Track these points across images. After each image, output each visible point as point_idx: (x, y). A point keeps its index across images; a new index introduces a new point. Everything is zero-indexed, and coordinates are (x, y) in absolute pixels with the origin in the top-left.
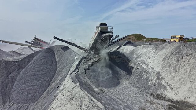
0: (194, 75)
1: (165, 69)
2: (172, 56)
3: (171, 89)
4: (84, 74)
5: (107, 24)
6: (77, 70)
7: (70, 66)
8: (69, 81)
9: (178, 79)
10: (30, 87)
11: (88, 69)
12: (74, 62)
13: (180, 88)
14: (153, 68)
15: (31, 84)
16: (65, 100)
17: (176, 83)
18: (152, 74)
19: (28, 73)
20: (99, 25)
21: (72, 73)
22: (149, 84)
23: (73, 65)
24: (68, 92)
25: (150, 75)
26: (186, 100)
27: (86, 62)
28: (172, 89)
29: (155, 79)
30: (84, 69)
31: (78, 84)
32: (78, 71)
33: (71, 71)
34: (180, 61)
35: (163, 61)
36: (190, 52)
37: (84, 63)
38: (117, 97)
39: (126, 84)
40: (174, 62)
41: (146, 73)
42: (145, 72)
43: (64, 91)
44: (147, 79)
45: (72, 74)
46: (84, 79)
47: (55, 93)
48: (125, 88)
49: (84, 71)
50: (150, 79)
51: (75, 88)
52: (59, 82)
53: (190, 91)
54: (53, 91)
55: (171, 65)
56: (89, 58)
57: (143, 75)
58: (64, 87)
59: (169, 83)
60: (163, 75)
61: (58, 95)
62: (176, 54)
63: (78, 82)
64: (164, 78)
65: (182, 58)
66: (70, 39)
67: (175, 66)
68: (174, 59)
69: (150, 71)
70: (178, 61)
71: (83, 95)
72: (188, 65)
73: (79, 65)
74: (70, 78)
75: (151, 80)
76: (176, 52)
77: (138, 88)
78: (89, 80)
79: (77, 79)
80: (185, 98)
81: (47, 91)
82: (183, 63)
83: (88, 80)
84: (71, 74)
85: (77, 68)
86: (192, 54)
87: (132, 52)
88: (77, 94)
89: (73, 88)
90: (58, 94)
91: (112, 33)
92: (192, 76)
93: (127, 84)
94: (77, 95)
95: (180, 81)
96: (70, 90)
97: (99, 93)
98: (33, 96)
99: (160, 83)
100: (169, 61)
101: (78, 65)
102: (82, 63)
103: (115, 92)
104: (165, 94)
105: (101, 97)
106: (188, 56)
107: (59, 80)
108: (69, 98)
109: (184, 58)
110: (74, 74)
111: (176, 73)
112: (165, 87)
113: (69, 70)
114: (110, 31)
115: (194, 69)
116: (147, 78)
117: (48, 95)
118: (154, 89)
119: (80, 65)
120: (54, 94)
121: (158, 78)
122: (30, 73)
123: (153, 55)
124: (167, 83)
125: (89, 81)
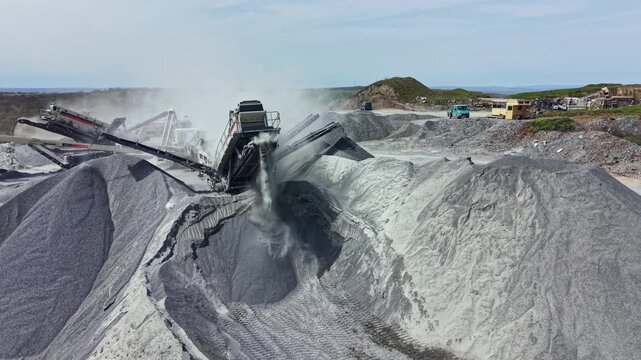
0: (486, 272)
1: (420, 248)
2: (445, 206)
3: (421, 310)
4: (190, 260)
5: (262, 102)
6: (169, 250)
7: (150, 235)
8: (139, 293)
9: (445, 282)
10: (24, 303)
11: (205, 243)
12: (161, 221)
13: (444, 309)
14: (389, 242)
15: (29, 295)
16: (122, 354)
17: (437, 295)
18: (384, 262)
19: (18, 256)
20: (238, 108)
21: (151, 261)
22: (371, 293)
23: (159, 232)
24: (132, 330)
25: (378, 264)
26: (448, 349)
27: (198, 222)
28: (423, 312)
29: (386, 280)
30: (189, 246)
31: (162, 303)
32: (171, 254)
33: (149, 255)
34: (459, 226)
35: (419, 219)
36: (492, 198)
37: (193, 223)
38: (274, 338)
39: (312, 291)
40: (446, 228)
41: (370, 255)
42: (367, 252)
43: (120, 326)
44: (368, 277)
45: (153, 264)
46: (187, 279)
47: (98, 327)
48: (304, 303)
49: (191, 251)
50: (376, 277)
51: (151, 318)
52: (112, 290)
53: (466, 322)
54: (93, 317)
55: (438, 235)
56: (209, 206)
57: (361, 263)
58: (124, 311)
59: (421, 292)
60: (410, 268)
61: (105, 336)
62: (455, 202)
63: (164, 293)
64: (411, 278)
65: (469, 216)
66: (171, 112)
67: (446, 241)
68: (448, 218)
69: (379, 250)
70: (455, 224)
71: (169, 342)
72: (478, 239)
73: (176, 233)
74: (144, 279)
75: (378, 280)
76: (458, 193)
77: (340, 303)
78: (203, 281)
79: (162, 285)
80: (449, 343)
81: (77, 315)
82: (467, 230)
83: (200, 282)
84: (149, 264)
85: (167, 243)
86: (495, 204)
87: (347, 180)
88: (153, 338)
89: (147, 317)
90: (103, 334)
91: (278, 131)
92: (481, 273)
93: (315, 288)
94: (153, 343)
95: (449, 289)
96: (138, 324)
97: (226, 323)
98: (34, 334)
99: (398, 292)
100: (434, 221)
101: (174, 232)
102: (186, 225)
103: (274, 320)
104: (403, 327)
105: (227, 341)
106: (484, 209)
107: (114, 282)
108: (131, 350)
109: (472, 215)
110: (157, 265)
111: (442, 264)
112: (408, 306)
113: (142, 248)
114: (272, 127)
115: (491, 254)
116: (369, 272)
117: (80, 330)
118: (379, 310)
119: (180, 231)
120: (95, 330)
121: (395, 277)
122: (25, 255)
123: (398, 195)
124: (416, 293)
125: (202, 285)
